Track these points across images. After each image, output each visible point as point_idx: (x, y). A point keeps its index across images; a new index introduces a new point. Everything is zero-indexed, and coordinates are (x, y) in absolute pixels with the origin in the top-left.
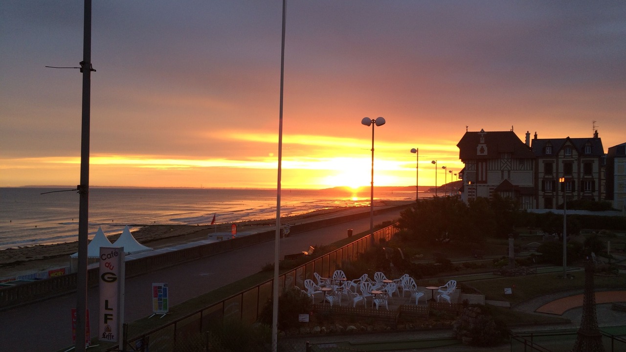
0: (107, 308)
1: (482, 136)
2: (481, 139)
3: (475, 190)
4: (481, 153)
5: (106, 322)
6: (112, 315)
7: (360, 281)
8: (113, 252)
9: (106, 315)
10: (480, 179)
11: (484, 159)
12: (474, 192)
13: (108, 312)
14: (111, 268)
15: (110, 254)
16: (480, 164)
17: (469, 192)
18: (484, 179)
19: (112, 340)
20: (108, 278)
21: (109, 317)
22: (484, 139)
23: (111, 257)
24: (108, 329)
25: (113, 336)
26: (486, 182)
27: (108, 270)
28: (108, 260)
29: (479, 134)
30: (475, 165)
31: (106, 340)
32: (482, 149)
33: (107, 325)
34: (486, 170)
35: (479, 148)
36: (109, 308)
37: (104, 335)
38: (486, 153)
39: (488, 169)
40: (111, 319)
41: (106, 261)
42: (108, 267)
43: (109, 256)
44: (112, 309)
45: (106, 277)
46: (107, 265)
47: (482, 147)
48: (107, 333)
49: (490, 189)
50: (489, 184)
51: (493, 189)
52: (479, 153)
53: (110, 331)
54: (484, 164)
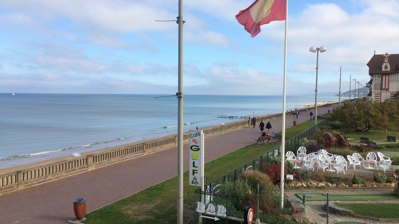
0: (194, 166)
1: (386, 57)
2: (385, 59)
3: (380, 95)
4: (385, 69)
5: (193, 174)
6: (197, 170)
7: (318, 153)
8: (197, 133)
9: (194, 170)
10: (384, 87)
11: (387, 74)
12: (379, 96)
13: (195, 169)
14: (196, 143)
15: (195, 135)
16: (384, 77)
17: (375, 96)
18: (387, 87)
19: (197, 185)
20: (194, 148)
21: (195, 171)
22: (387, 59)
23: (196, 136)
24: (195, 179)
25: (198, 183)
26: (388, 90)
27: (194, 144)
28: (194, 138)
29: (384, 56)
30: (381, 77)
31: (194, 185)
32: (386, 66)
33: (194, 176)
34: (389, 81)
35: (384, 66)
36: (195, 166)
37: (192, 182)
38: (389, 69)
39: (390, 80)
40: (197, 173)
41: (193, 139)
42: (194, 142)
43: (195, 136)
44: (197, 167)
45: (193, 148)
46: (194, 141)
47: (386, 65)
48: (195, 181)
49: (391, 94)
50: (390, 91)
51: (393, 94)
52: (383, 69)
53: (196, 180)
54: (387, 77)
